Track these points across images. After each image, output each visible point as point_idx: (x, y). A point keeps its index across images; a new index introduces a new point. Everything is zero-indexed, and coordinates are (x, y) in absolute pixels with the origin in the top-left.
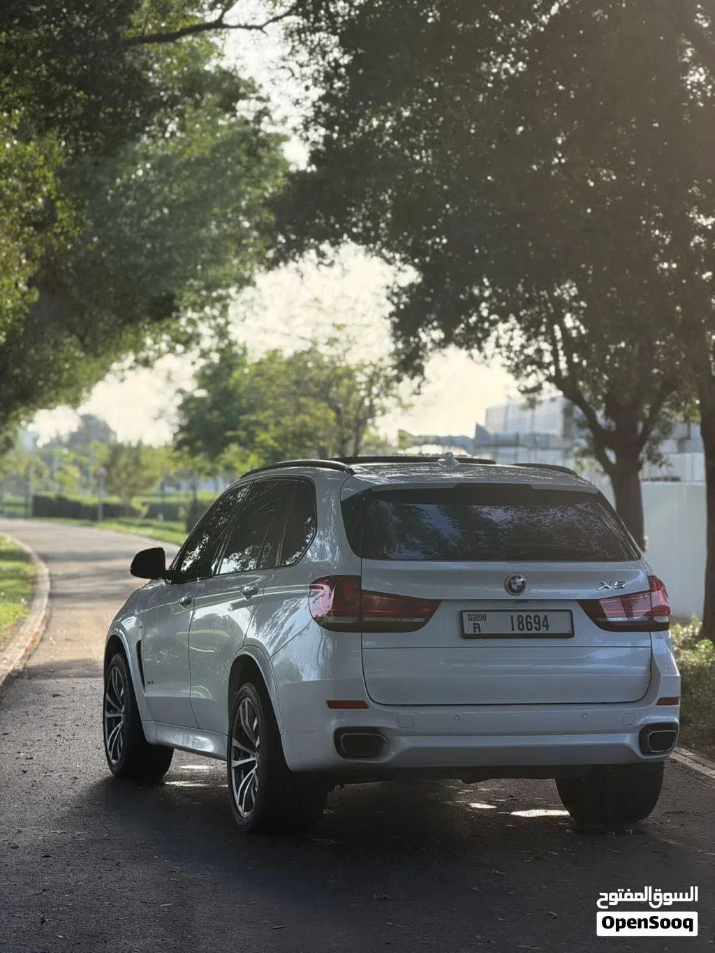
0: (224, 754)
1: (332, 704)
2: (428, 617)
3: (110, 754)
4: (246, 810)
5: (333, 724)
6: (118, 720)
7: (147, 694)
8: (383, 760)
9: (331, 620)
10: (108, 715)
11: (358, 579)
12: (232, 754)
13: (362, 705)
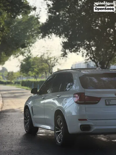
0: (54, 130)
1: (79, 120)
2: (99, 101)
3: (26, 129)
4: (59, 142)
5: (80, 124)
6: (27, 122)
7: (34, 117)
8: (91, 131)
9: (79, 102)
10: (25, 121)
11: (84, 93)
12: (55, 130)
13: (86, 120)
